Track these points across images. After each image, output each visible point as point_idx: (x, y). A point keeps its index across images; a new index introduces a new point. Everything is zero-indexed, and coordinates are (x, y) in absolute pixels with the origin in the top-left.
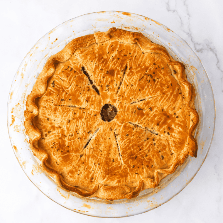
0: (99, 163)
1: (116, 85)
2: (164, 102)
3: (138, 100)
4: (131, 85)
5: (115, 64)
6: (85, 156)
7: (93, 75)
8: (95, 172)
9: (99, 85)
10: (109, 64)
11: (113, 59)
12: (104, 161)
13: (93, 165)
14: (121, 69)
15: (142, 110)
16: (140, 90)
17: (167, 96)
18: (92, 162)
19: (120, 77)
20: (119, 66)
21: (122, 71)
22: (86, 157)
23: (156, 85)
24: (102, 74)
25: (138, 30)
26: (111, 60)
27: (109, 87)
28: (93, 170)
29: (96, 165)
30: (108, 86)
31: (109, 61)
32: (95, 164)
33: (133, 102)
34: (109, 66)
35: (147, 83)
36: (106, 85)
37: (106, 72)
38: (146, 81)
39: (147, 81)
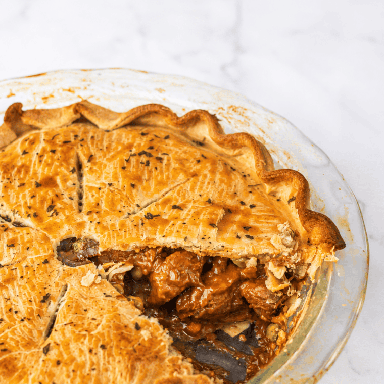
0: (100, 343)
1: (71, 198)
2: (204, 188)
3: (138, 206)
4: (108, 186)
5: (49, 165)
6: (57, 346)
7: (4, 203)
8: (99, 371)
9: (29, 216)
10: (34, 170)
11: (41, 156)
12: (112, 336)
13: (88, 355)
14: (67, 169)
15: (159, 216)
16: (133, 186)
17: (205, 176)
18: (81, 351)
19: (74, 184)
20: (61, 165)
21: (73, 171)
22: (59, 349)
23: (168, 165)
24: (27, 192)
25: (73, 92)
26: (35, 161)
27: (55, 207)
28: (94, 367)
29: (94, 351)
30: (51, 207)
31: (32, 165)
32: (91, 351)
33: (129, 214)
34: (35, 174)
35: (144, 168)
36: (46, 207)
37: (34, 186)
38: (141, 165)
39: (142, 163)
